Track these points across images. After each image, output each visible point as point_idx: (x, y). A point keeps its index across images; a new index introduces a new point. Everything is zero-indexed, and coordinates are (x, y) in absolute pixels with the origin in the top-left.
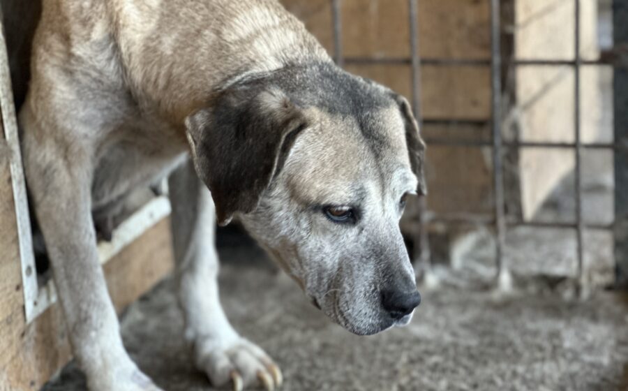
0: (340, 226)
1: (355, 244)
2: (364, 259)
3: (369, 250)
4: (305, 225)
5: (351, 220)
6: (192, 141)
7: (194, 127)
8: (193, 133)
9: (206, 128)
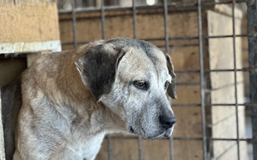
0: (141, 90)
1: (147, 99)
2: (152, 105)
3: (153, 101)
4: (126, 92)
5: (145, 88)
6: (79, 70)
7: (79, 64)
8: (79, 67)
9: (84, 64)
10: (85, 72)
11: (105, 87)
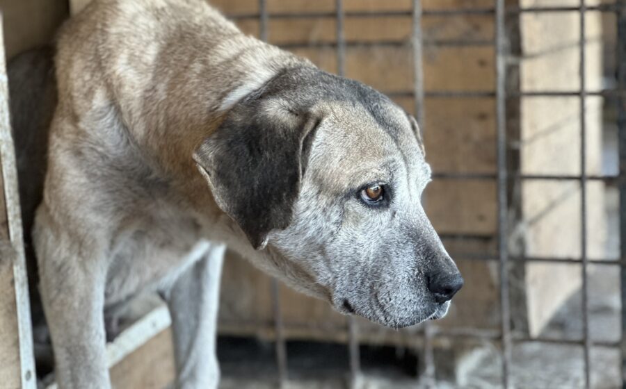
0: (374, 211)
1: (390, 229)
2: (401, 245)
3: (405, 235)
4: (335, 218)
5: (384, 204)
6: (205, 173)
7: (204, 158)
8: (204, 165)
9: (216, 156)
10: (221, 176)
11: (276, 211)
